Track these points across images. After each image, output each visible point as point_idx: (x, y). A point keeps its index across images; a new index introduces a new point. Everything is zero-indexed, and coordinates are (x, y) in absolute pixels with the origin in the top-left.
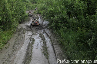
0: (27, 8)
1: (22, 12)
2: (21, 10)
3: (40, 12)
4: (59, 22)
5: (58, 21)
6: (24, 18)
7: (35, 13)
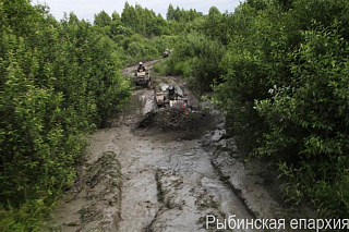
0: (129, 57)
1: (105, 79)
2: (99, 72)
3: (177, 66)
4: (307, 132)
5: (305, 124)
6: (116, 103)
7: (156, 71)
